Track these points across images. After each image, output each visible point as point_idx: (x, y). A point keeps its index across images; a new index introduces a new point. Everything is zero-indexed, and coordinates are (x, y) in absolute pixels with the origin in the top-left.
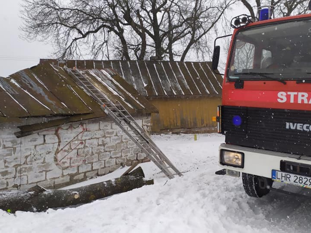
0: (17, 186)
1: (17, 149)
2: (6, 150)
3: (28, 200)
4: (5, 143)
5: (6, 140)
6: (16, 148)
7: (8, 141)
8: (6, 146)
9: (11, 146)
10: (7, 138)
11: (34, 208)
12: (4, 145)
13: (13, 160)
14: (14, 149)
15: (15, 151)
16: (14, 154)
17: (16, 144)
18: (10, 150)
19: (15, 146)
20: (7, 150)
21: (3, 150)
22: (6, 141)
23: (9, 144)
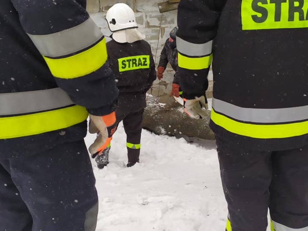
0: (165, 84)
1: (166, 29)
2: (150, 30)
3: (156, 115)
4: (149, 19)
5: (151, 15)
6: (164, 28)
7: (153, 17)
8: (151, 24)
9: (157, 25)
10: (152, 12)
11: (162, 129)
12: (148, 23)
13: (160, 47)
14: (161, 30)
15: (163, 34)
16: (162, 37)
17: (166, 23)
18: (156, 31)
19: (163, 26)
20: (152, 30)
21: (147, 29)
22: (151, 17)
23: (156, 22)
